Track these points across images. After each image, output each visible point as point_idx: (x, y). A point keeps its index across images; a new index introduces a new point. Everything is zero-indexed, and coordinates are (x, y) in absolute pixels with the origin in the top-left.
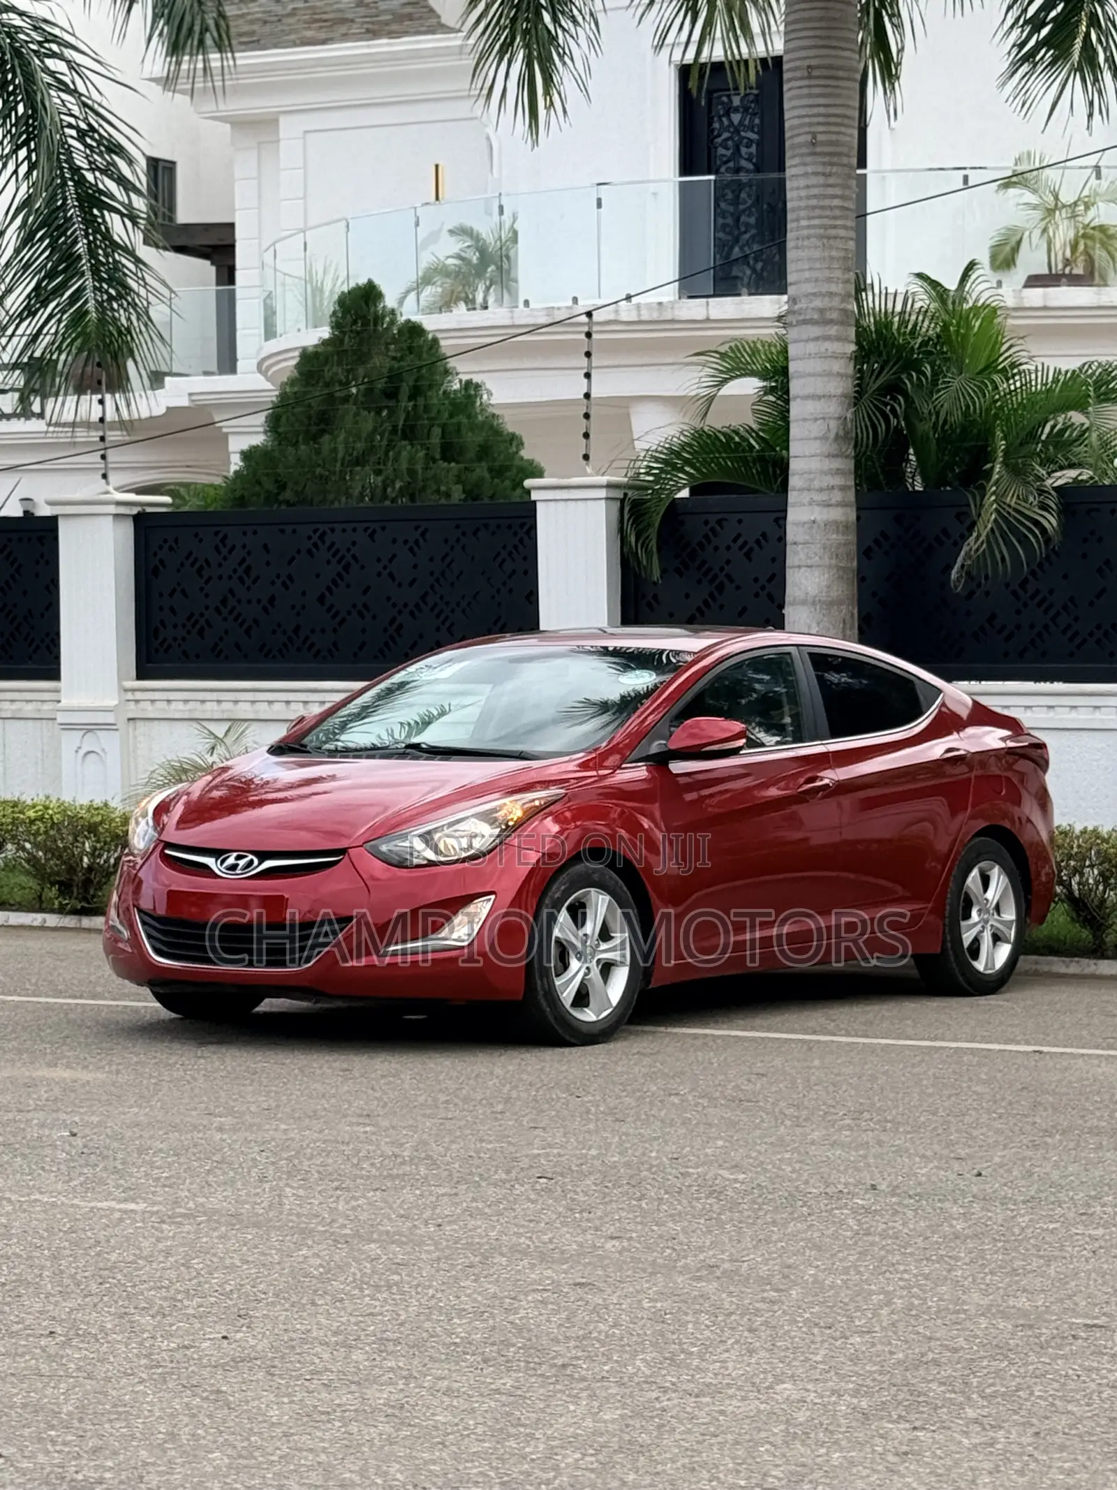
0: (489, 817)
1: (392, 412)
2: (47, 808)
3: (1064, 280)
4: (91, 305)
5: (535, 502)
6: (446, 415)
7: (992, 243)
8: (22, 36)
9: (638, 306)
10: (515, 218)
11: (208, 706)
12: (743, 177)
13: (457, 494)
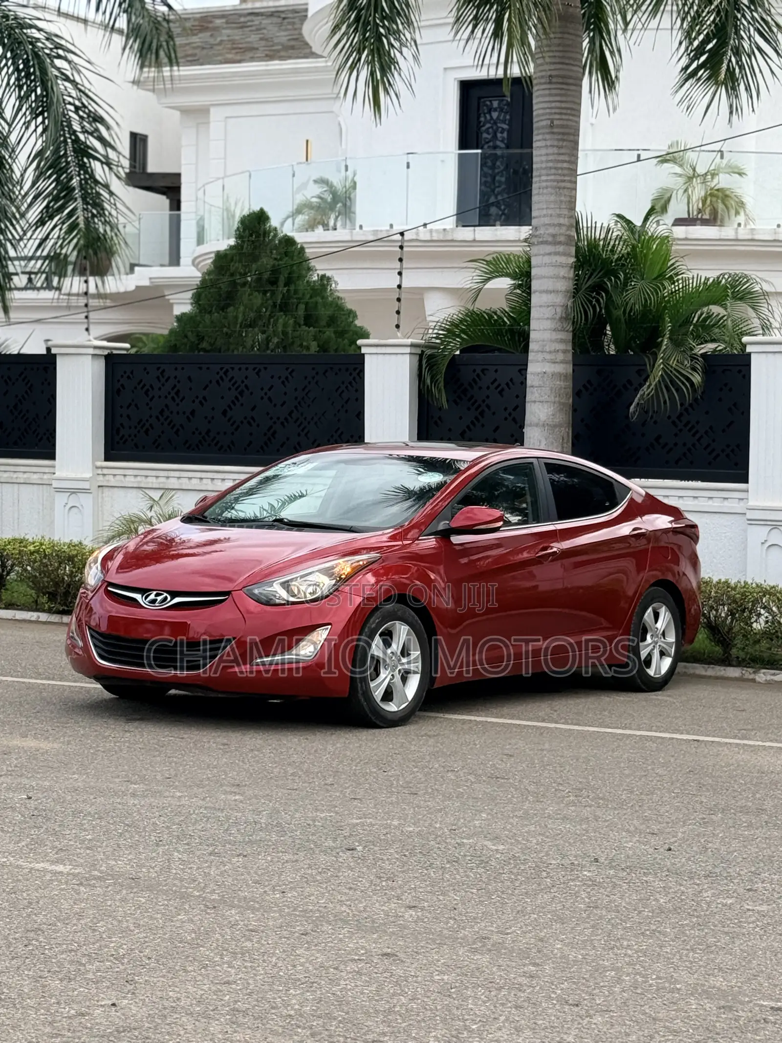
0: (328, 572)
1: (273, 293)
2: (41, 544)
3: (698, 222)
4: (81, 221)
5: (363, 355)
6: (308, 296)
7: (652, 197)
8: (39, 44)
9: (431, 231)
10: (355, 175)
11: (150, 479)
12: (499, 152)
13: (314, 347)
